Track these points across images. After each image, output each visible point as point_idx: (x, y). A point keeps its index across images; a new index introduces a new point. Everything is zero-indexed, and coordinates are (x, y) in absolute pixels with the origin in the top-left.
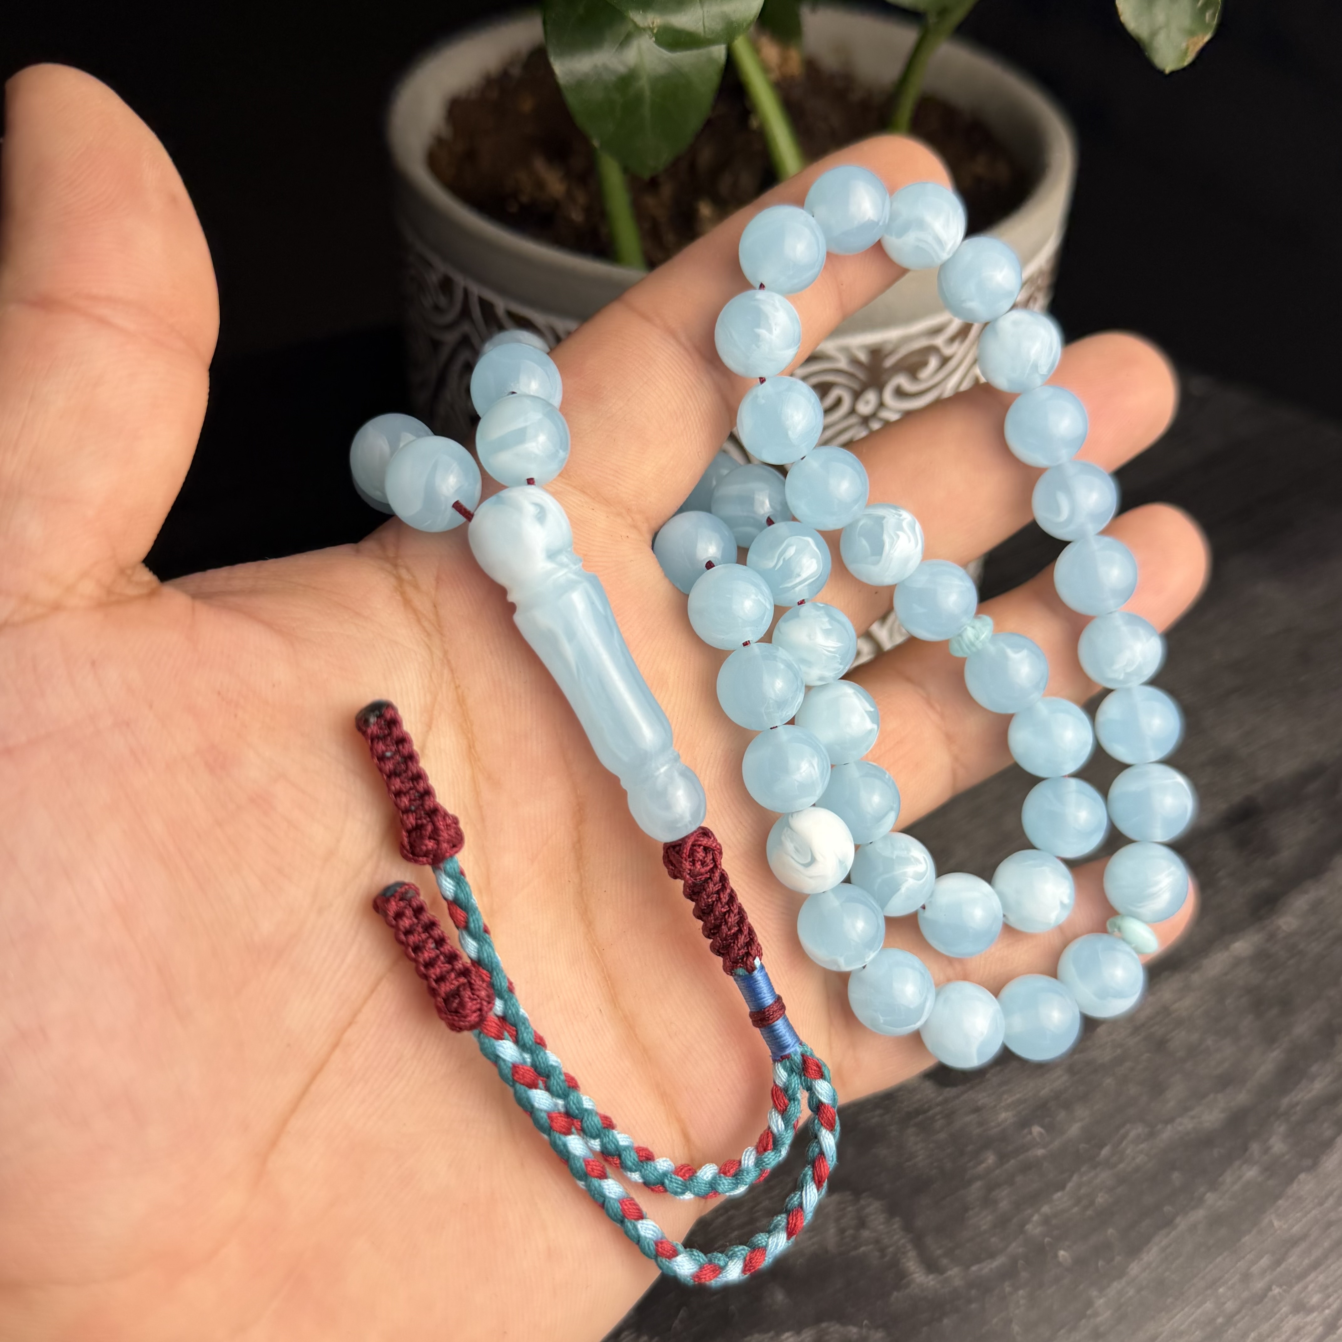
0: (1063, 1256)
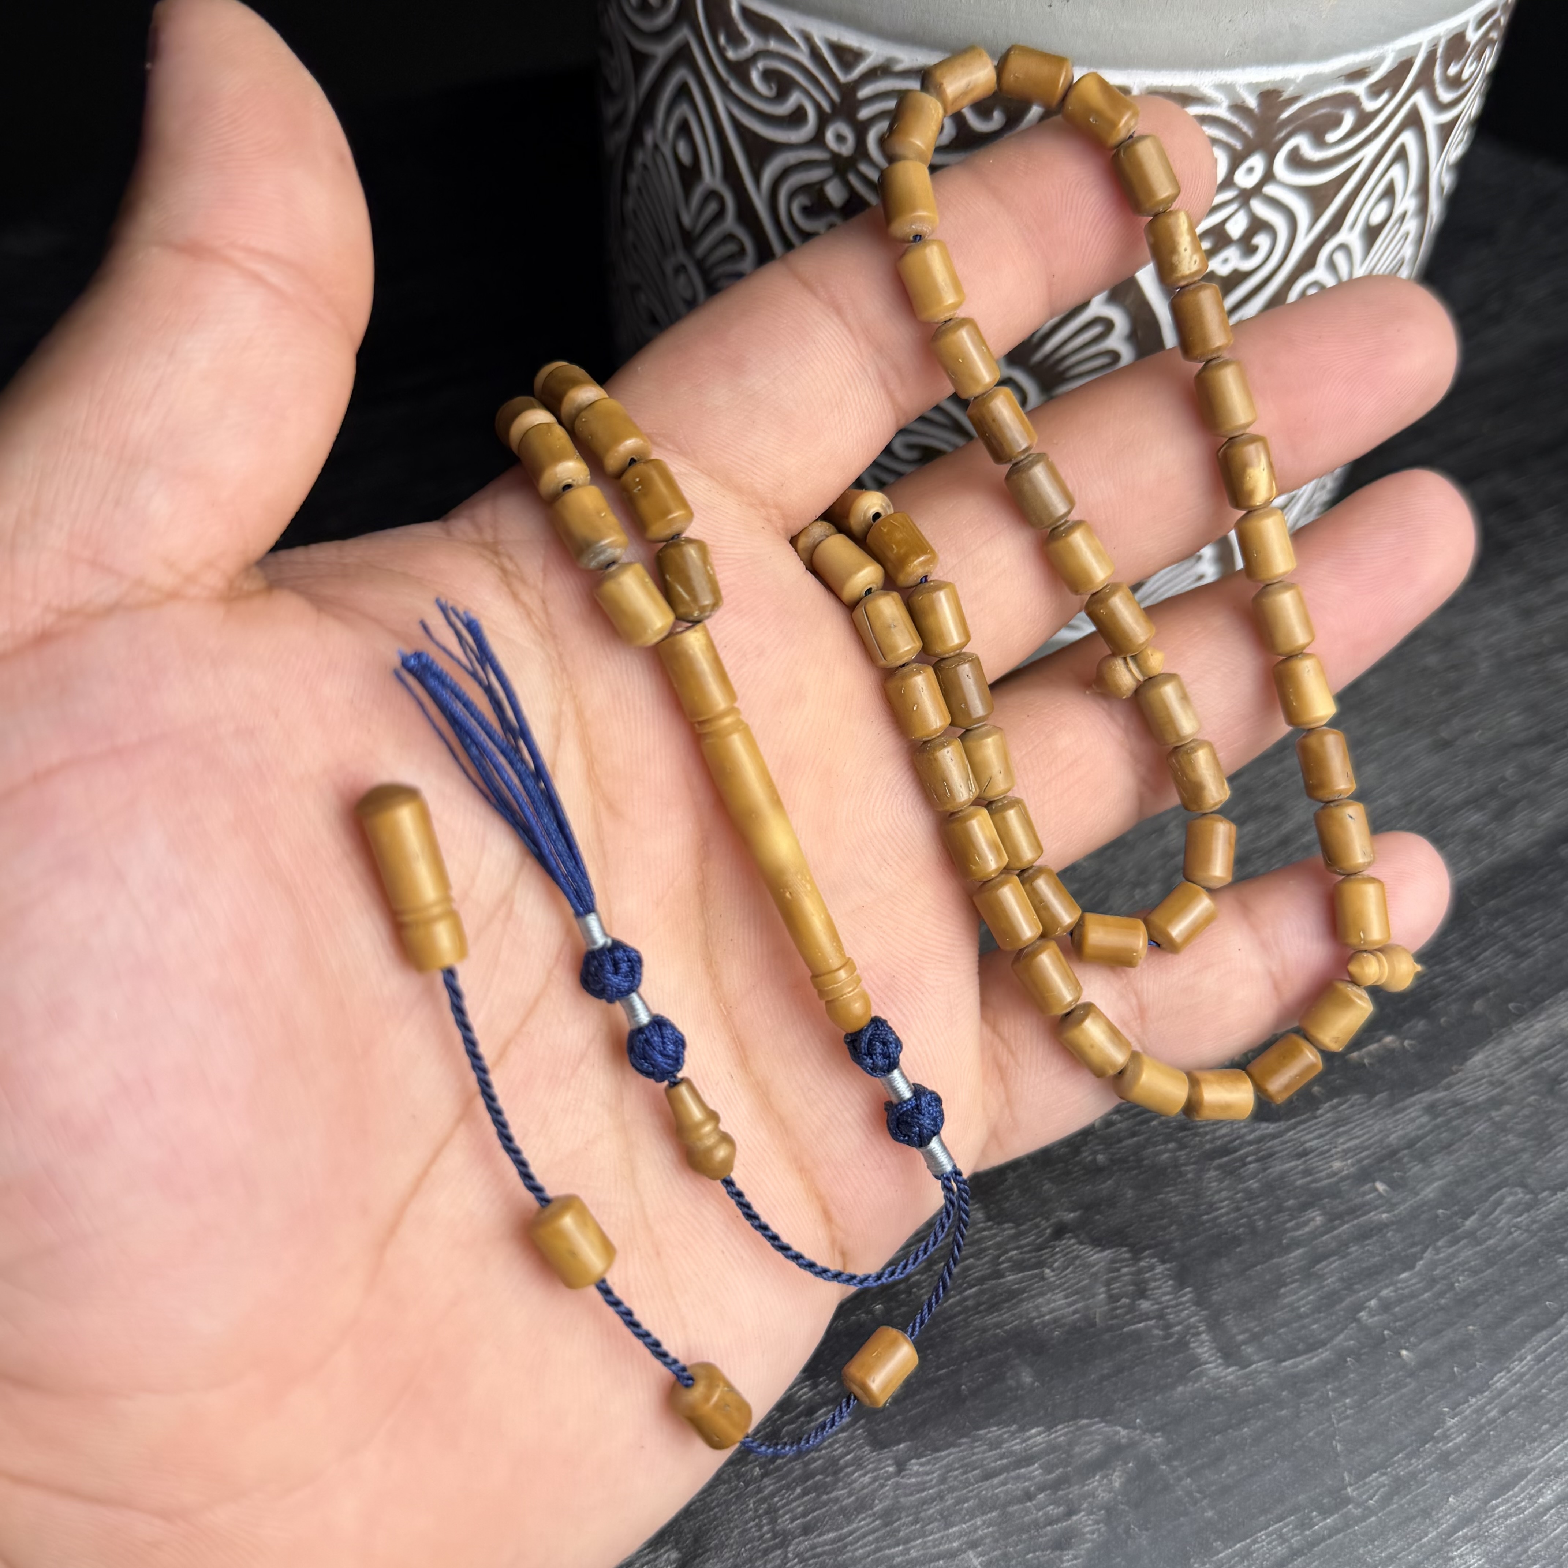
0: (1406, 1356)
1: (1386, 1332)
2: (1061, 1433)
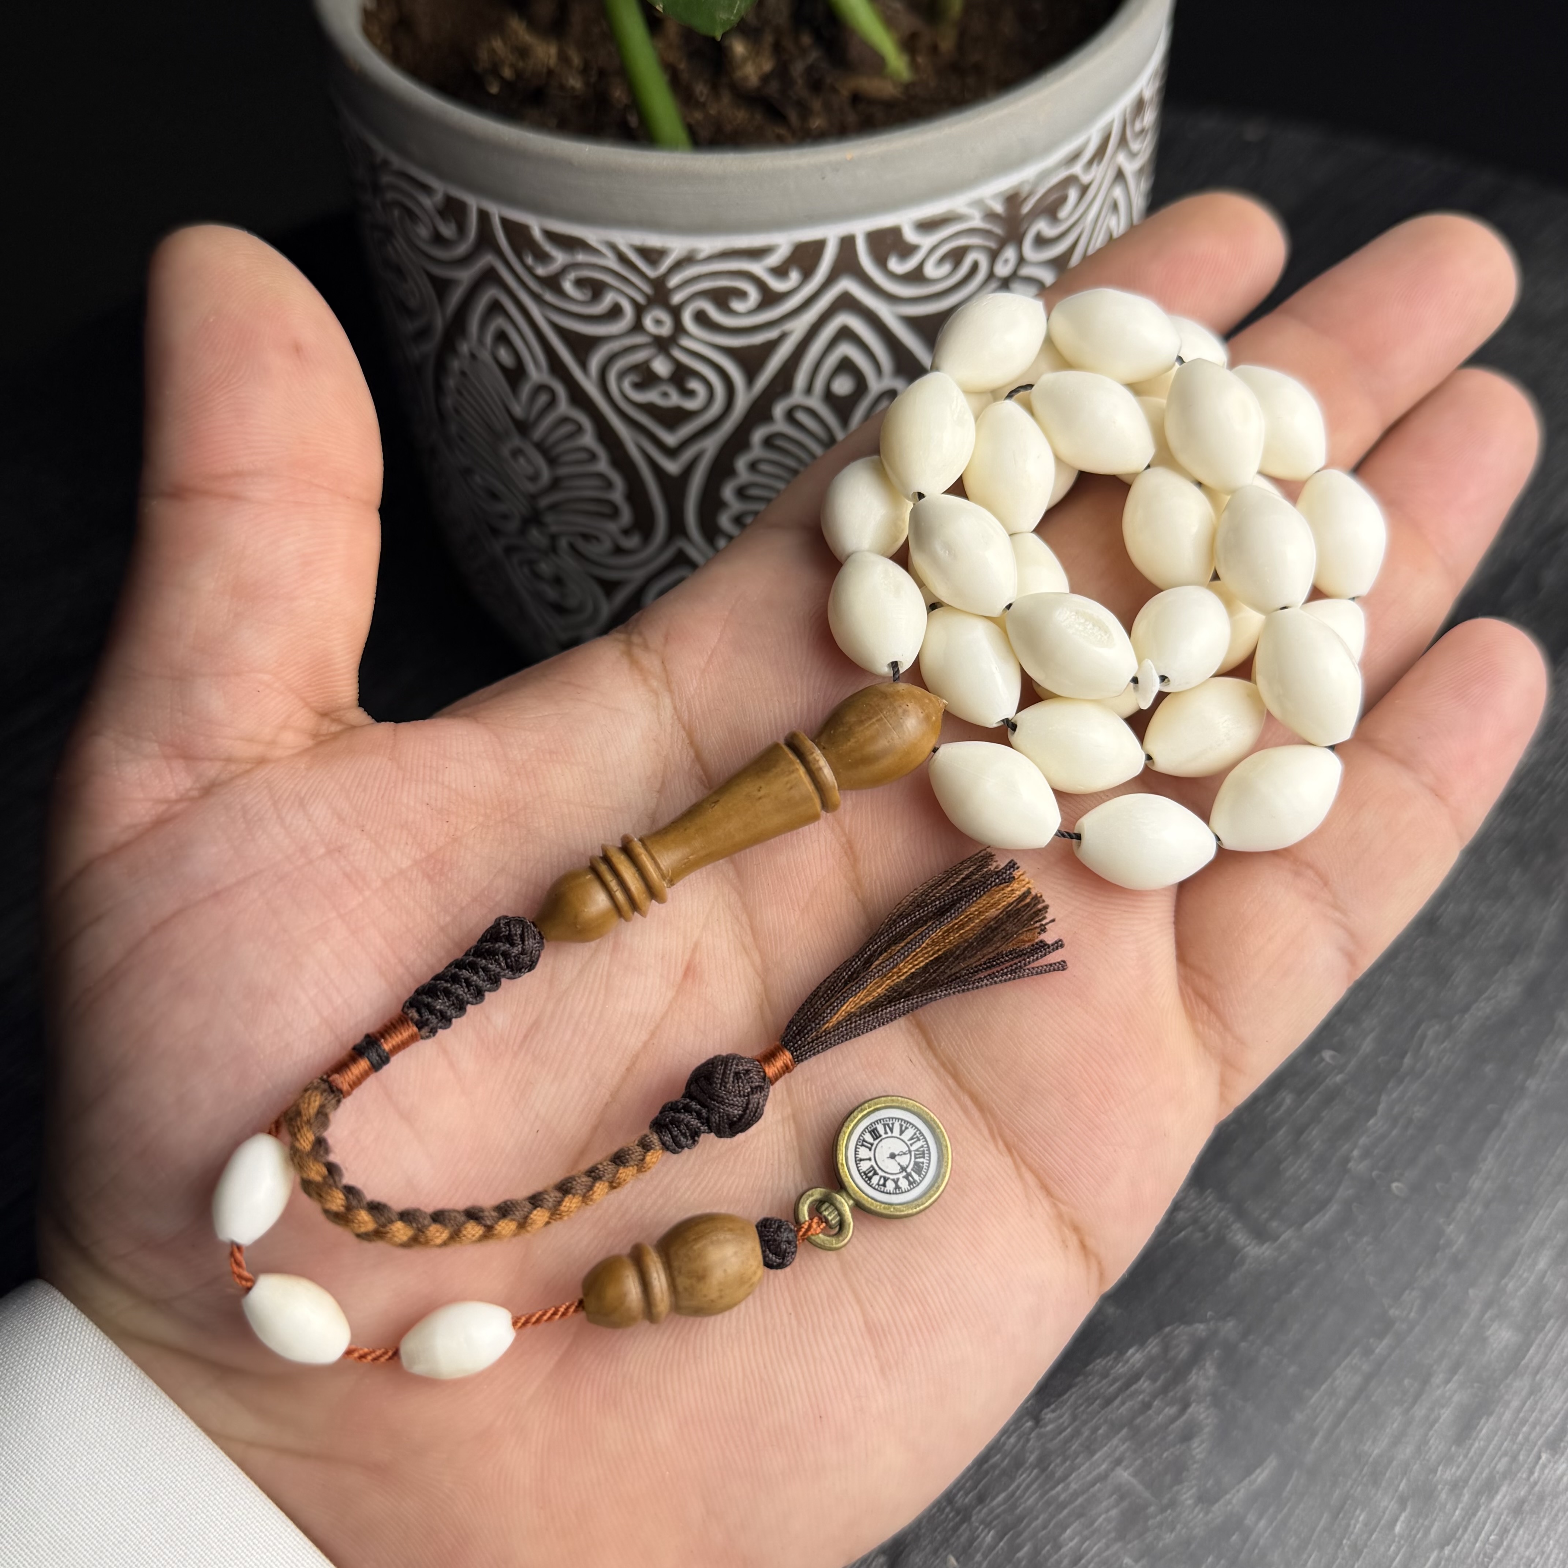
0: (1397, 1187)
1: (1374, 1173)
2: (1153, 1346)
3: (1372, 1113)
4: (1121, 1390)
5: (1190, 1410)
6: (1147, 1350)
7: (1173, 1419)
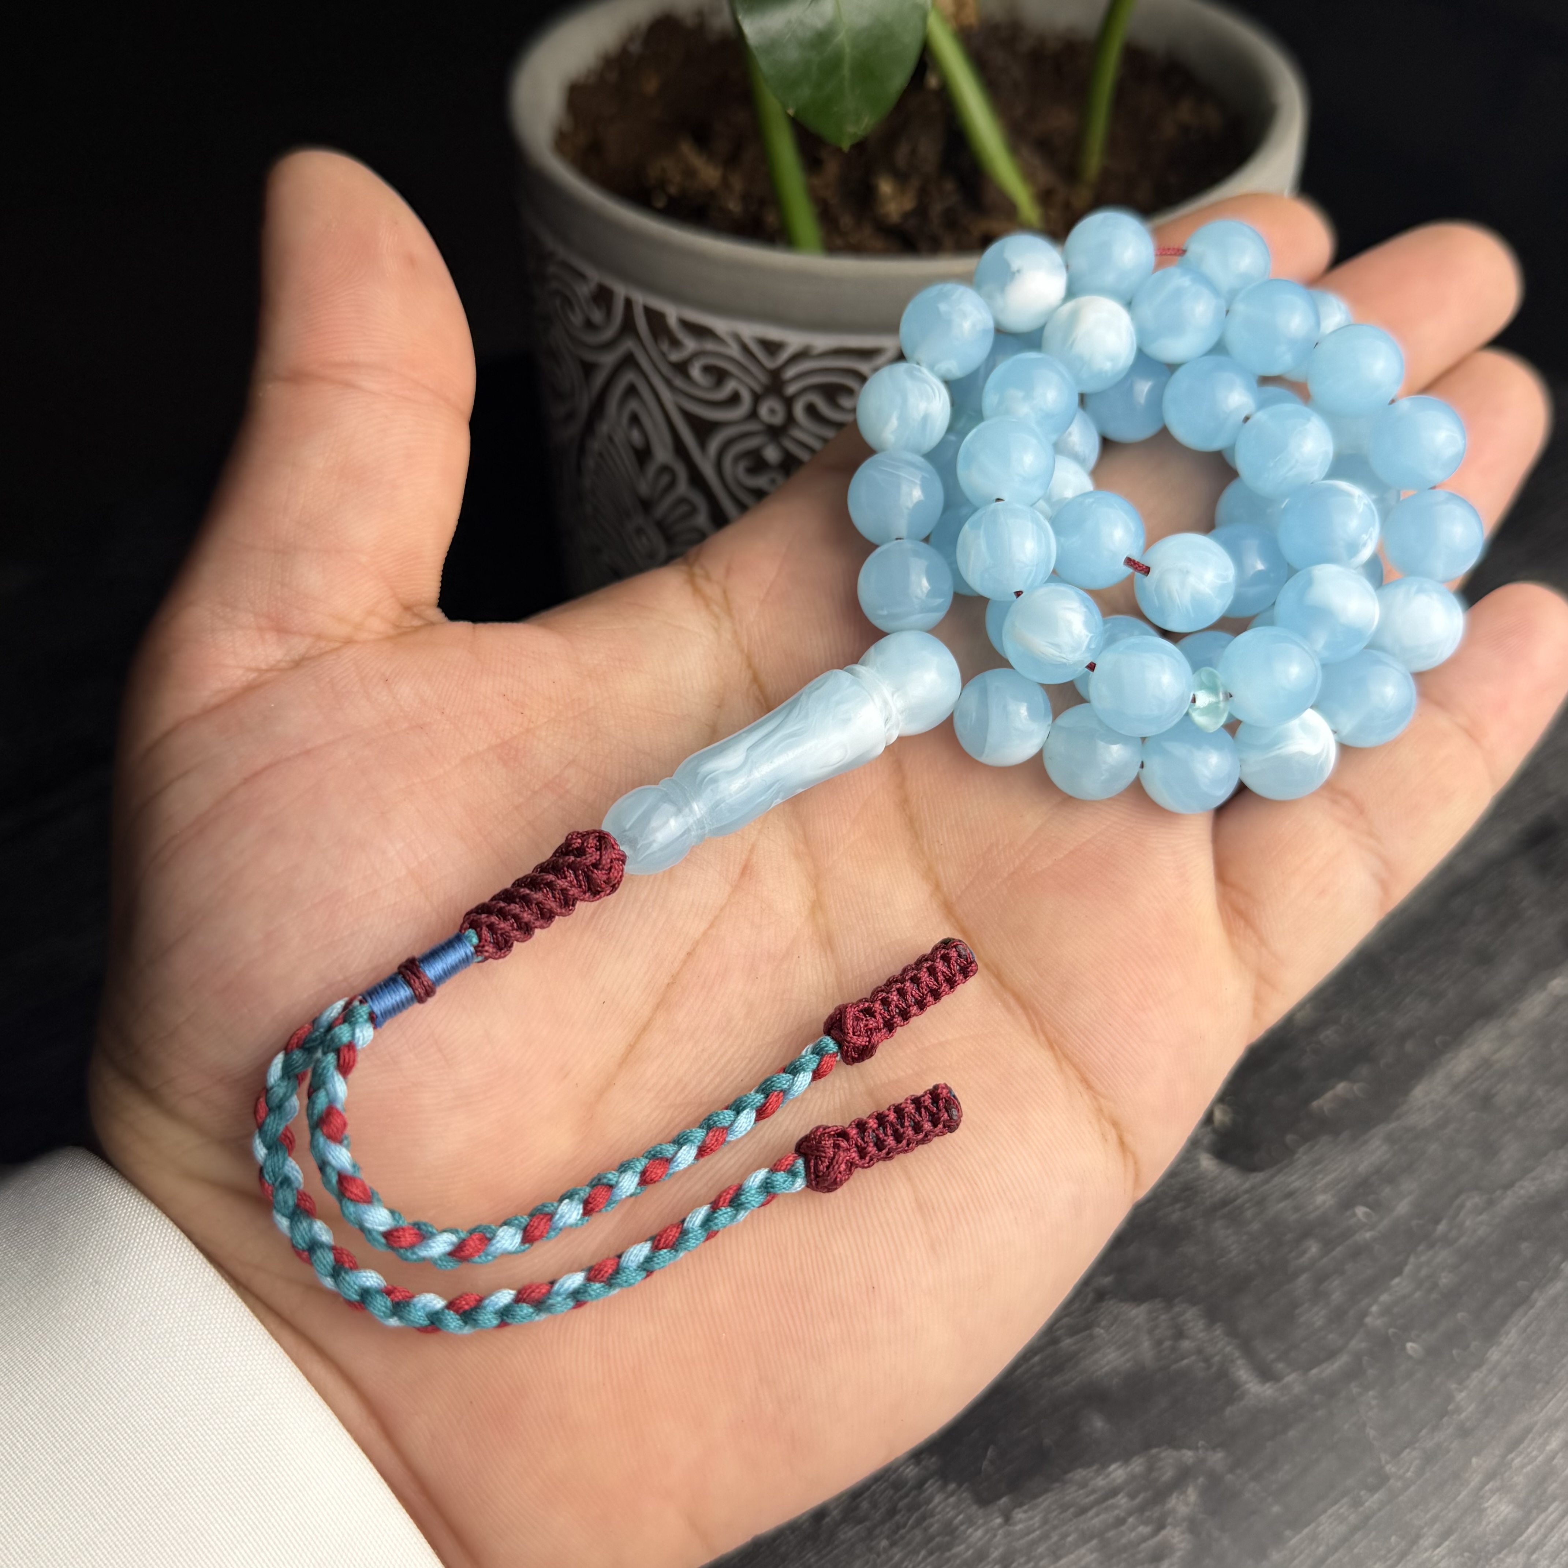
0: (1412, 1347)
1: (1391, 1331)
3: (1397, 1271)
4: (1097, 1502)
5: (1164, 1533)
6: (1129, 1469)
7: (1145, 1539)
